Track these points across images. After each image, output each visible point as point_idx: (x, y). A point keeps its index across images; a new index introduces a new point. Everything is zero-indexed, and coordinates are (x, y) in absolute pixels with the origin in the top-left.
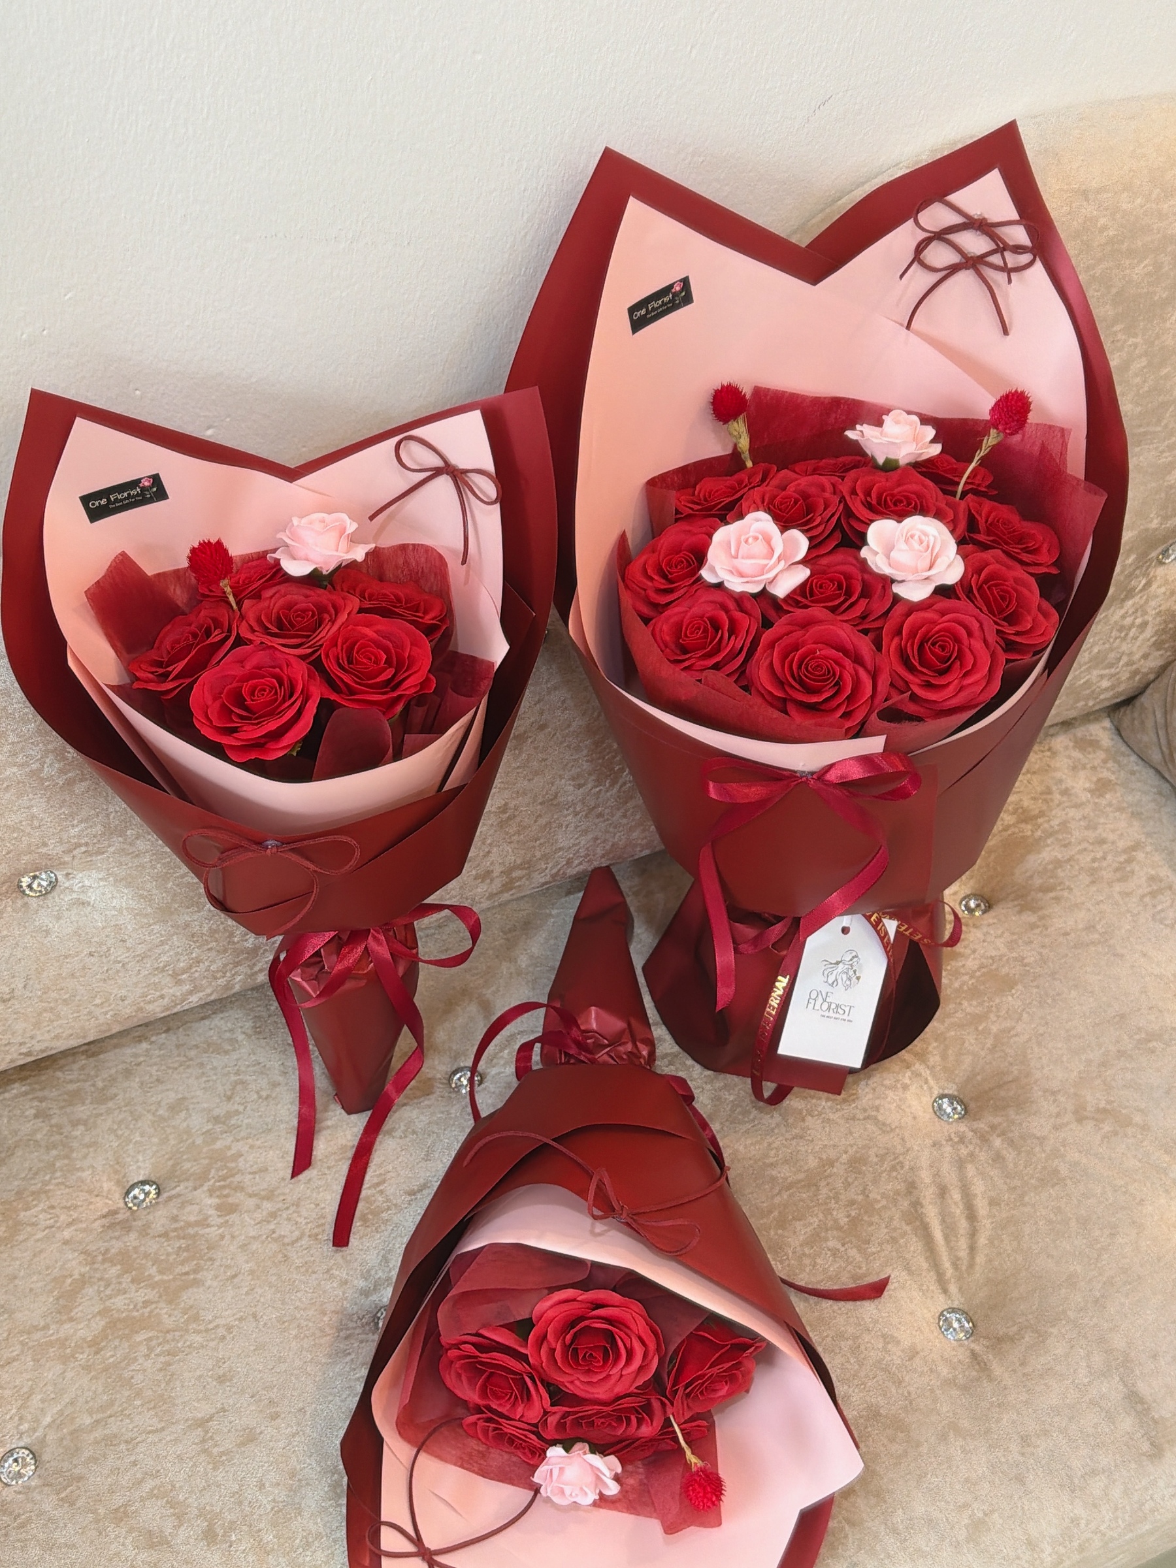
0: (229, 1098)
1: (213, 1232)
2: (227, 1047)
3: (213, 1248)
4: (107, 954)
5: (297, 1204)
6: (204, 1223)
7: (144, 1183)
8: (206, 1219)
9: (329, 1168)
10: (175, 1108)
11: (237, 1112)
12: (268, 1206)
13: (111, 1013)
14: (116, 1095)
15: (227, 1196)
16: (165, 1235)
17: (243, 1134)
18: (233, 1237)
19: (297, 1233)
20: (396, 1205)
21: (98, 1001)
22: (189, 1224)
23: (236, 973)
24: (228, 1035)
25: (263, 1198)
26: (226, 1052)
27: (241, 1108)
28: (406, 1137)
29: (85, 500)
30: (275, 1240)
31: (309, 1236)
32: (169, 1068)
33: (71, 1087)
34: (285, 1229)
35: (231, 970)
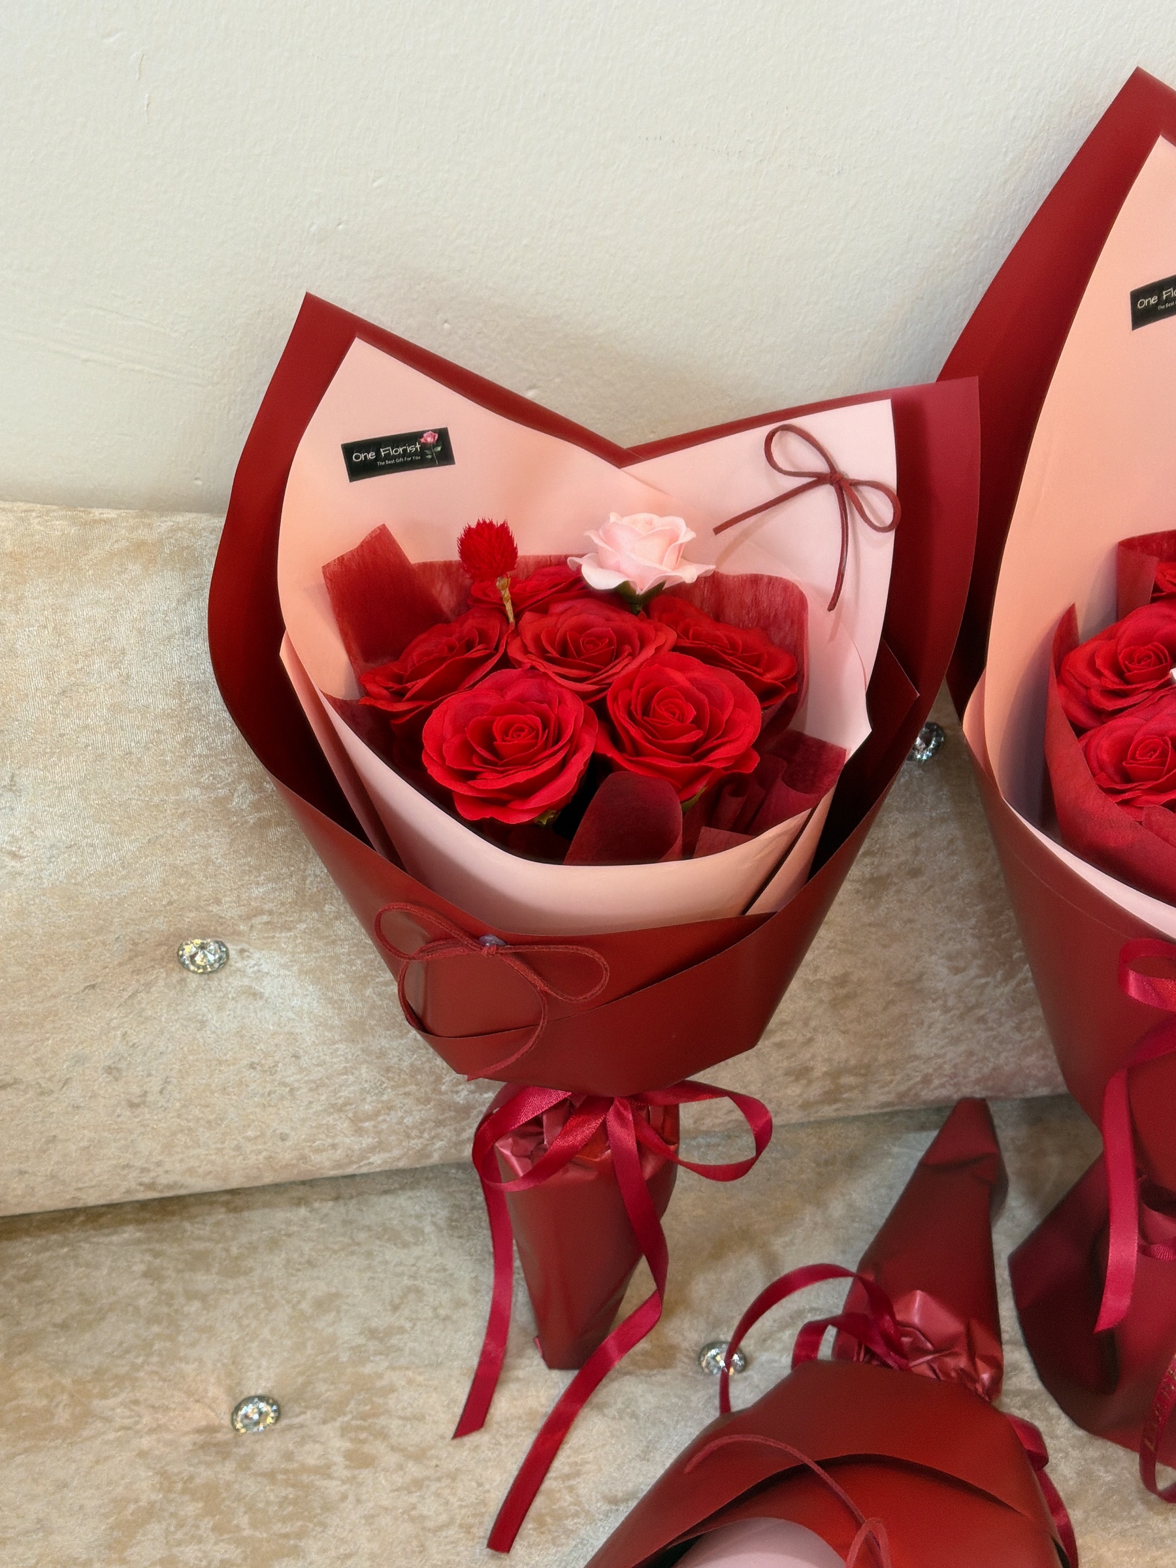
0: (395, 1308)
1: (333, 1488)
2: (408, 1237)
3: (328, 1510)
4: (272, 1071)
5: (453, 1476)
6: (324, 1471)
7: (262, 1398)
8: (328, 1466)
9: (507, 1437)
10: (324, 1304)
11: (401, 1330)
12: (414, 1470)
13: (265, 1153)
14: (252, 1269)
15: (363, 1442)
16: (271, 1476)
17: (403, 1361)
18: (359, 1501)
19: (444, 1517)
20: (587, 1513)
21: (250, 1133)
22: (304, 1468)
23: (437, 1137)
24: (413, 1222)
25: (409, 1457)
26: (405, 1245)
27: (408, 1325)
28: (621, 1418)
29: (349, 450)
30: (412, 1519)
31: (461, 1526)
32: (327, 1248)
33: (198, 1246)
34: (430, 1508)
35: (430, 1130)
